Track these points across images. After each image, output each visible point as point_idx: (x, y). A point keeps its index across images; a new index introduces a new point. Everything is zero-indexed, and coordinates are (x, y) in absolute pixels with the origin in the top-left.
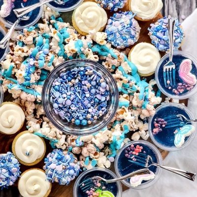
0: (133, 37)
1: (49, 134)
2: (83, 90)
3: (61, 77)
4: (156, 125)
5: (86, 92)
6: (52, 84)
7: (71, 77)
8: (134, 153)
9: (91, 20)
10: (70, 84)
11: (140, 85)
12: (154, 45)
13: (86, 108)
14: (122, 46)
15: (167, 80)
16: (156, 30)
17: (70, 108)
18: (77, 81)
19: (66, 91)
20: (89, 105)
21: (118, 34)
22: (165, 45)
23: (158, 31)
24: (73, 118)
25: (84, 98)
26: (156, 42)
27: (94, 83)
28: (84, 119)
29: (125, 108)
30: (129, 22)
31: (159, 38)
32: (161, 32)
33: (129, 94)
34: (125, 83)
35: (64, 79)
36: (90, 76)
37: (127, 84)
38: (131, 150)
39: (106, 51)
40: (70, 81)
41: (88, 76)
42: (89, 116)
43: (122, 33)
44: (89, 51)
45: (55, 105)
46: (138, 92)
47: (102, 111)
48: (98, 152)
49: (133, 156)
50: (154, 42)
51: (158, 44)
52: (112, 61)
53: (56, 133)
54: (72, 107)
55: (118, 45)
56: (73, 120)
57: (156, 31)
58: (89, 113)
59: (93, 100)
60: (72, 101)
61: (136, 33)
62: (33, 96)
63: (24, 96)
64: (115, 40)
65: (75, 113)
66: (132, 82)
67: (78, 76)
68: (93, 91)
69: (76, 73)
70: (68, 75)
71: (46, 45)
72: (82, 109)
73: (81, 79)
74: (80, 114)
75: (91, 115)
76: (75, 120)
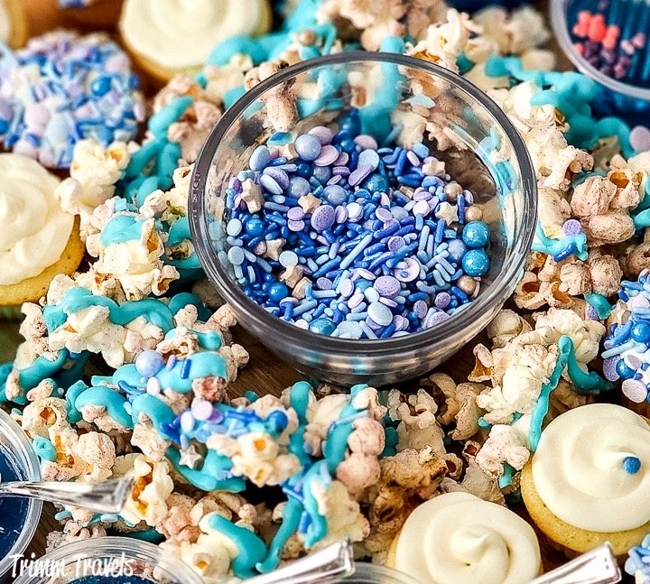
0: (98, 55)
2: (331, 232)
5: (341, 219)
10: (302, 288)
13: (413, 223)
17: (412, 286)
18: (289, 259)
19: (335, 302)
20: (399, 211)
21: (82, 113)
24: (454, 283)
27: (298, 185)
28: (460, 235)
40: (290, 289)
41: (267, 204)
42: (447, 213)
43: (77, 94)
47: (422, 163)
54: (405, 274)
55: (129, 115)
56: (465, 284)
58: (432, 212)
59: (375, 196)
65: (433, 268)
68: (334, 193)
69: (252, 258)
72: (414, 236)
73: (279, 236)
74: (439, 249)
75: (444, 205)
76: (465, 274)
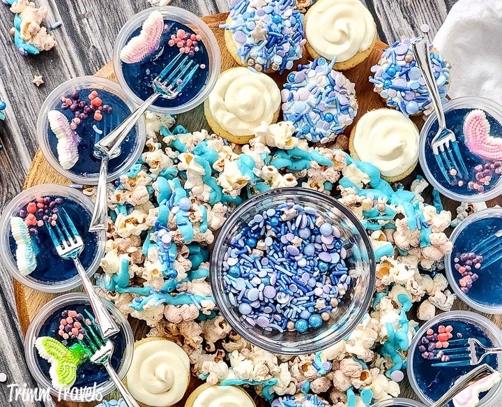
0: (345, 109)
1: (254, 373)
2: (289, 256)
3: (234, 247)
4: (462, 269)
5: (296, 258)
6: (223, 267)
7: (253, 238)
8: (439, 344)
9: (250, 107)
10: (257, 253)
11: (400, 201)
12: (395, 108)
13: (309, 291)
14: (329, 136)
15: (448, 170)
16: (387, 76)
17: (276, 303)
18: (269, 241)
19: (254, 271)
20: (312, 282)
21: (312, 114)
22: (418, 100)
23: (392, 76)
24: (289, 320)
25: (296, 270)
26: (398, 100)
27: (305, 233)
28: (312, 314)
29: (388, 259)
30: (326, 81)
31: (401, 90)
32: (400, 76)
33: (383, 229)
34: (368, 210)
35: (241, 249)
36: (293, 221)
37: (373, 209)
38: (431, 341)
39: (303, 158)
40: (255, 248)
41: (289, 223)
42: (320, 304)
43: (321, 108)
44: (271, 170)
45: (245, 308)
46: (400, 216)
47: (342, 283)
48: (367, 371)
49: (441, 352)
50: (393, 103)
51: (403, 103)
52: (324, 173)
53: (266, 365)
54: (280, 298)
55: (321, 136)
56: (290, 325)
57: (388, 79)
58: (318, 297)
59: (316, 269)
60: (276, 286)
61: (348, 99)
62: (193, 307)
63: (173, 314)
64: (312, 130)
65: (290, 308)
66: (380, 200)
67: (266, 231)
68: (310, 249)
69: (261, 225)
70: (246, 236)
71: (179, 192)
72: (302, 294)
73: (276, 234)
74: (301, 307)
75: (323, 301)
76: (295, 322)
